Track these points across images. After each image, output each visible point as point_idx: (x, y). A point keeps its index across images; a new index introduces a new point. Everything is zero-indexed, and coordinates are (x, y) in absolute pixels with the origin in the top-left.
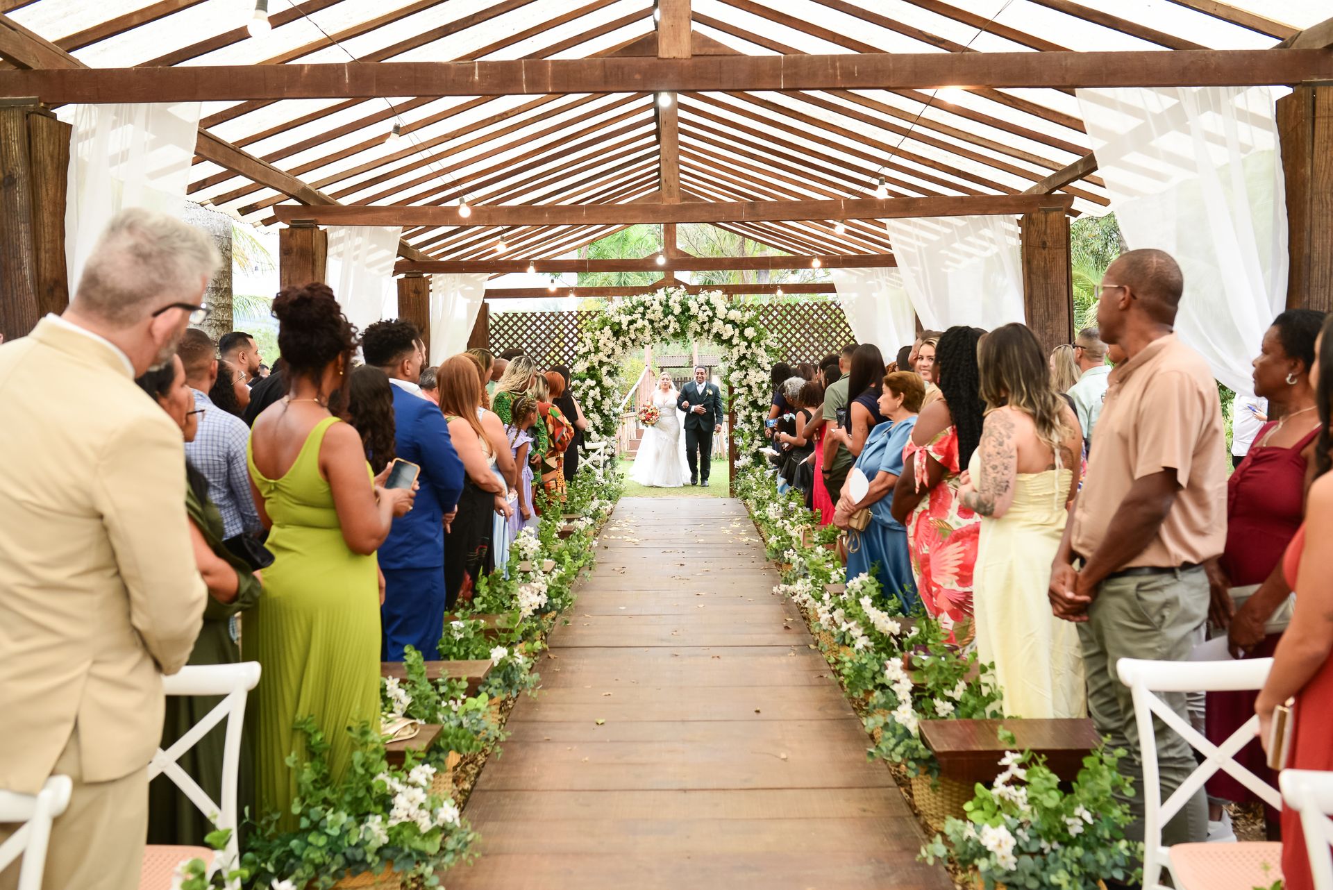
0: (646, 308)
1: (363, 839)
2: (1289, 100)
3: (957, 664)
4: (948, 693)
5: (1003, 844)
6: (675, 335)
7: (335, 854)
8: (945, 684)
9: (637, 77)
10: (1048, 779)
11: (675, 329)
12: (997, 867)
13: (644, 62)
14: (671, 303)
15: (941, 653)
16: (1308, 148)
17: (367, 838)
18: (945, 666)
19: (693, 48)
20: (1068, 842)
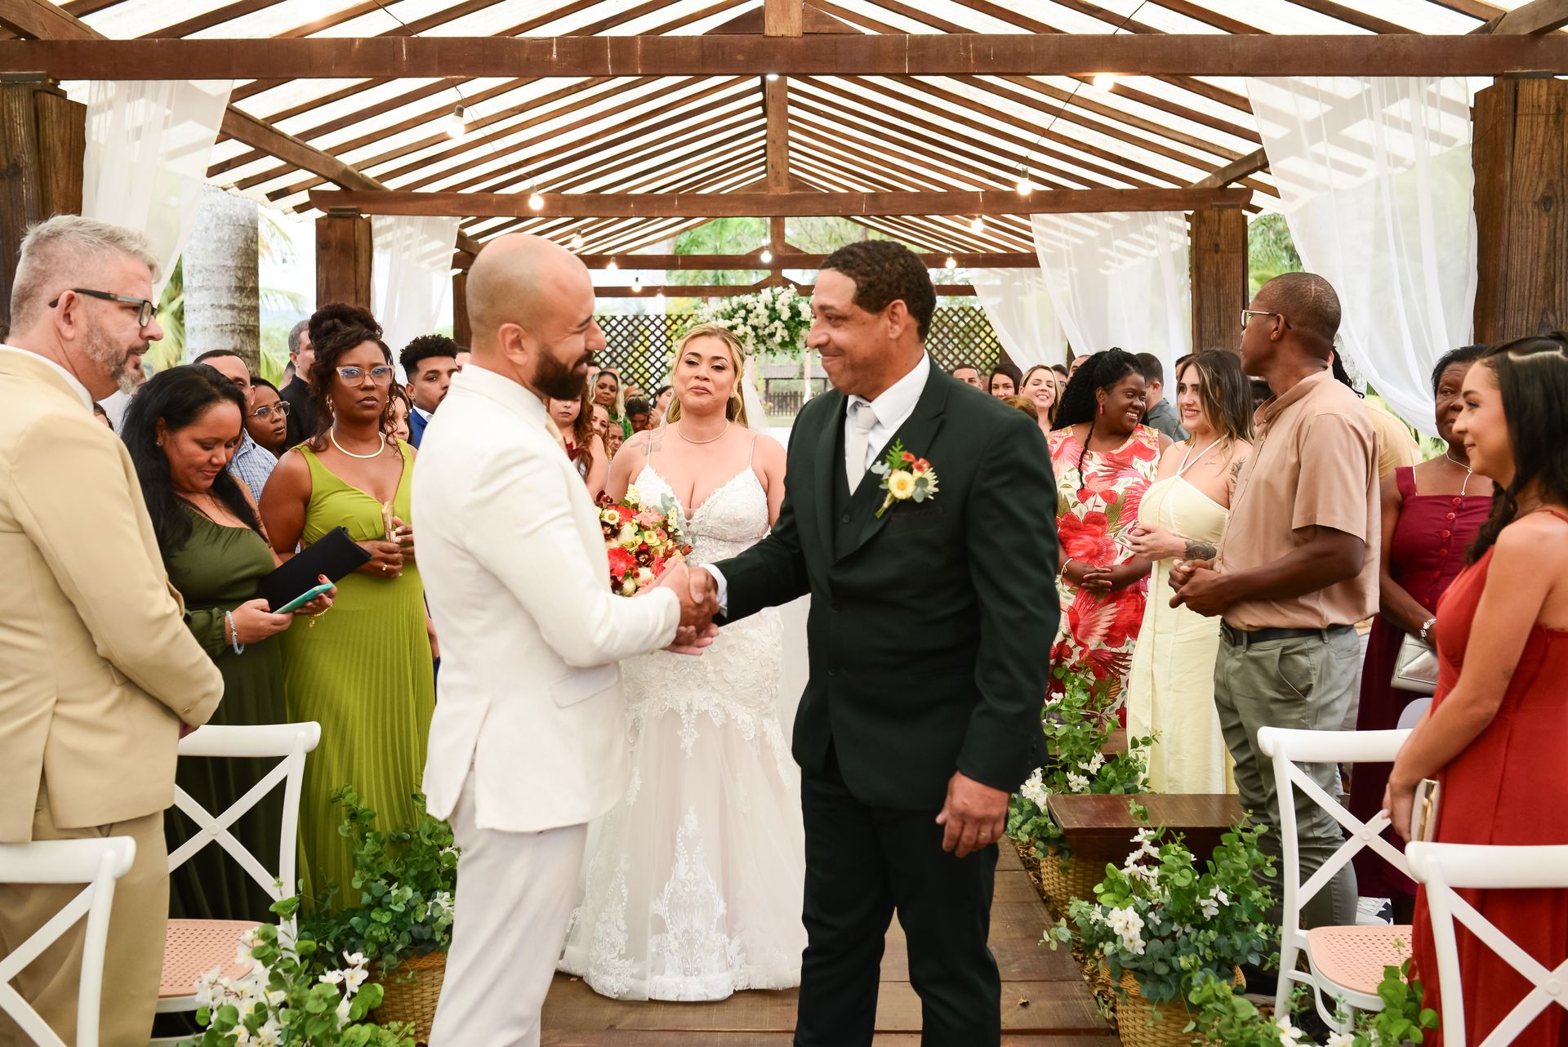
0: (749, 312)
1: (432, 915)
2: (1488, 94)
3: (1095, 733)
4: (1083, 766)
5: (1130, 926)
6: (784, 345)
7: (399, 932)
8: (1080, 756)
9: (740, 57)
10: (1181, 857)
11: (783, 338)
12: (1124, 950)
13: (748, 40)
14: (778, 306)
15: (1076, 721)
16: (1508, 150)
17: (436, 915)
18: (1080, 735)
19: (804, 25)
20: (1203, 925)
